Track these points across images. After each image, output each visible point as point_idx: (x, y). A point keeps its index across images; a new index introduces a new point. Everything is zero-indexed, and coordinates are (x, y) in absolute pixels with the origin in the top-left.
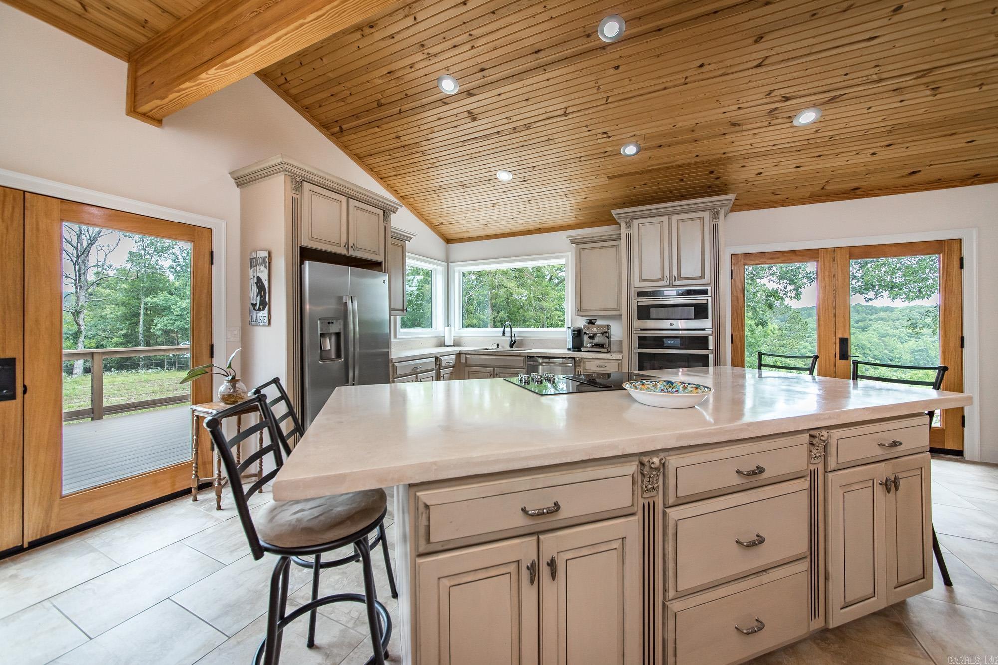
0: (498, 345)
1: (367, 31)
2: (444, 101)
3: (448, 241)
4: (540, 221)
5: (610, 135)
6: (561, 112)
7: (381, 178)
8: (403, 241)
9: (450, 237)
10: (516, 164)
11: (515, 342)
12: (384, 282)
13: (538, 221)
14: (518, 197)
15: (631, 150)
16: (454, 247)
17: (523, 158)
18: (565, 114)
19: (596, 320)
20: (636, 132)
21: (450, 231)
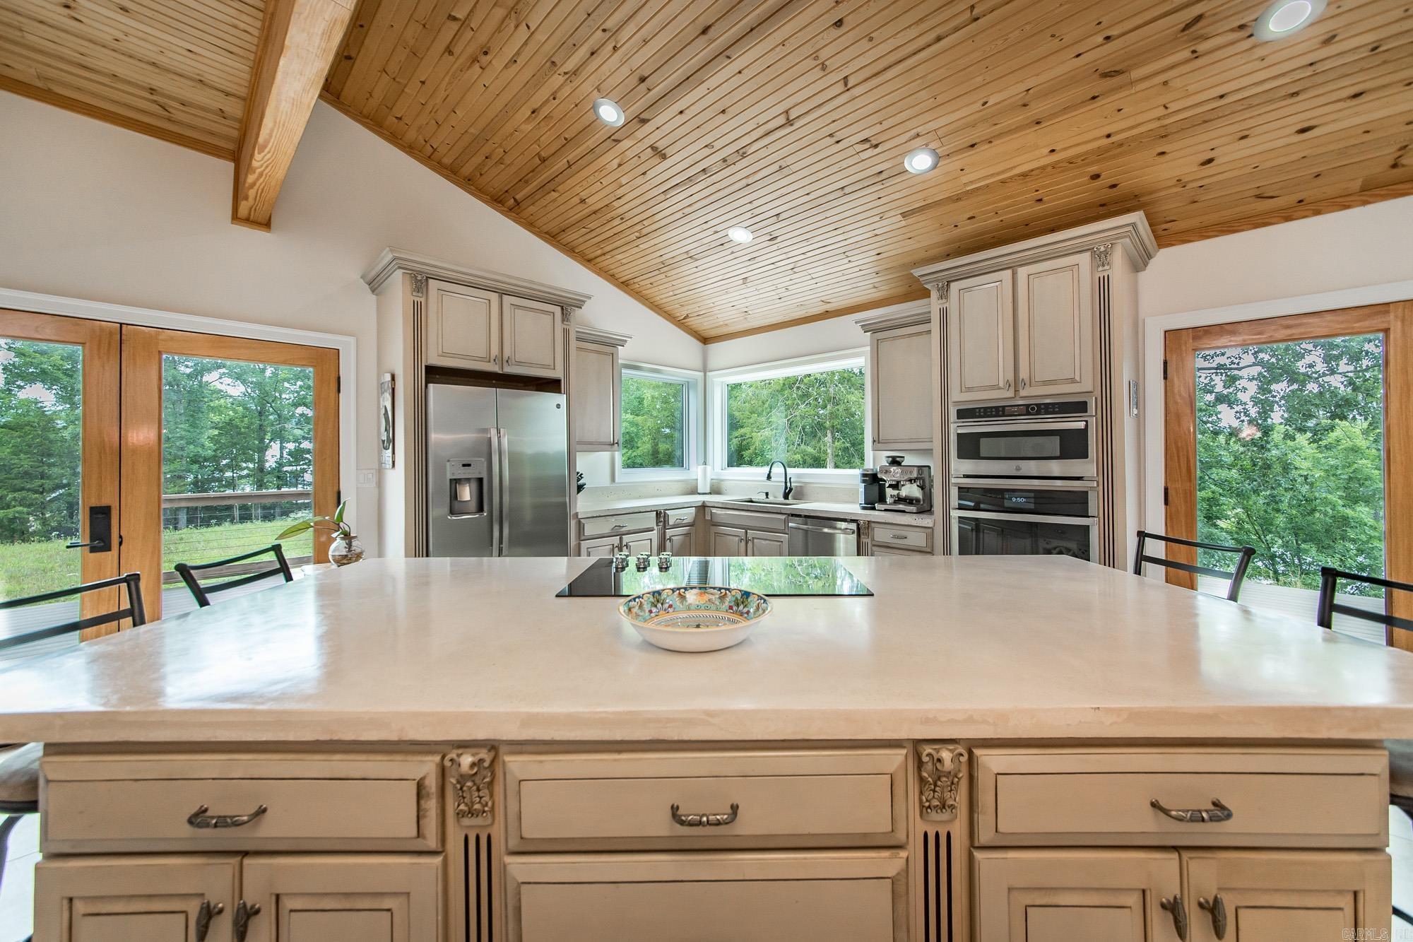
0: (767, 494)
1: (485, 60)
2: (614, 138)
3: (705, 340)
4: (823, 299)
5: (874, 142)
6: (782, 120)
7: (589, 261)
8: (614, 346)
9: (706, 334)
10: (749, 215)
11: (791, 490)
12: (558, 406)
13: (819, 299)
14: (772, 266)
15: (920, 162)
16: (714, 348)
17: (756, 204)
18: (789, 122)
19: (904, 457)
20: (919, 130)
21: (704, 325)
